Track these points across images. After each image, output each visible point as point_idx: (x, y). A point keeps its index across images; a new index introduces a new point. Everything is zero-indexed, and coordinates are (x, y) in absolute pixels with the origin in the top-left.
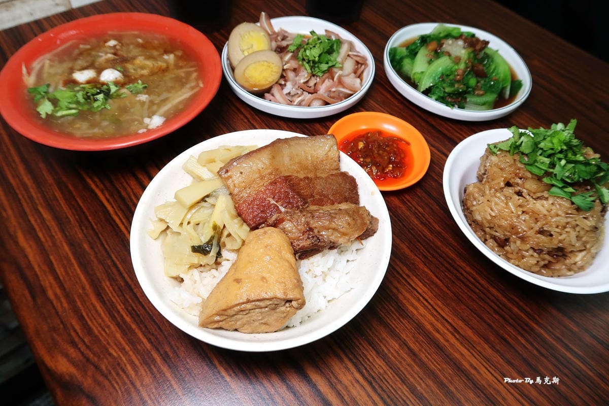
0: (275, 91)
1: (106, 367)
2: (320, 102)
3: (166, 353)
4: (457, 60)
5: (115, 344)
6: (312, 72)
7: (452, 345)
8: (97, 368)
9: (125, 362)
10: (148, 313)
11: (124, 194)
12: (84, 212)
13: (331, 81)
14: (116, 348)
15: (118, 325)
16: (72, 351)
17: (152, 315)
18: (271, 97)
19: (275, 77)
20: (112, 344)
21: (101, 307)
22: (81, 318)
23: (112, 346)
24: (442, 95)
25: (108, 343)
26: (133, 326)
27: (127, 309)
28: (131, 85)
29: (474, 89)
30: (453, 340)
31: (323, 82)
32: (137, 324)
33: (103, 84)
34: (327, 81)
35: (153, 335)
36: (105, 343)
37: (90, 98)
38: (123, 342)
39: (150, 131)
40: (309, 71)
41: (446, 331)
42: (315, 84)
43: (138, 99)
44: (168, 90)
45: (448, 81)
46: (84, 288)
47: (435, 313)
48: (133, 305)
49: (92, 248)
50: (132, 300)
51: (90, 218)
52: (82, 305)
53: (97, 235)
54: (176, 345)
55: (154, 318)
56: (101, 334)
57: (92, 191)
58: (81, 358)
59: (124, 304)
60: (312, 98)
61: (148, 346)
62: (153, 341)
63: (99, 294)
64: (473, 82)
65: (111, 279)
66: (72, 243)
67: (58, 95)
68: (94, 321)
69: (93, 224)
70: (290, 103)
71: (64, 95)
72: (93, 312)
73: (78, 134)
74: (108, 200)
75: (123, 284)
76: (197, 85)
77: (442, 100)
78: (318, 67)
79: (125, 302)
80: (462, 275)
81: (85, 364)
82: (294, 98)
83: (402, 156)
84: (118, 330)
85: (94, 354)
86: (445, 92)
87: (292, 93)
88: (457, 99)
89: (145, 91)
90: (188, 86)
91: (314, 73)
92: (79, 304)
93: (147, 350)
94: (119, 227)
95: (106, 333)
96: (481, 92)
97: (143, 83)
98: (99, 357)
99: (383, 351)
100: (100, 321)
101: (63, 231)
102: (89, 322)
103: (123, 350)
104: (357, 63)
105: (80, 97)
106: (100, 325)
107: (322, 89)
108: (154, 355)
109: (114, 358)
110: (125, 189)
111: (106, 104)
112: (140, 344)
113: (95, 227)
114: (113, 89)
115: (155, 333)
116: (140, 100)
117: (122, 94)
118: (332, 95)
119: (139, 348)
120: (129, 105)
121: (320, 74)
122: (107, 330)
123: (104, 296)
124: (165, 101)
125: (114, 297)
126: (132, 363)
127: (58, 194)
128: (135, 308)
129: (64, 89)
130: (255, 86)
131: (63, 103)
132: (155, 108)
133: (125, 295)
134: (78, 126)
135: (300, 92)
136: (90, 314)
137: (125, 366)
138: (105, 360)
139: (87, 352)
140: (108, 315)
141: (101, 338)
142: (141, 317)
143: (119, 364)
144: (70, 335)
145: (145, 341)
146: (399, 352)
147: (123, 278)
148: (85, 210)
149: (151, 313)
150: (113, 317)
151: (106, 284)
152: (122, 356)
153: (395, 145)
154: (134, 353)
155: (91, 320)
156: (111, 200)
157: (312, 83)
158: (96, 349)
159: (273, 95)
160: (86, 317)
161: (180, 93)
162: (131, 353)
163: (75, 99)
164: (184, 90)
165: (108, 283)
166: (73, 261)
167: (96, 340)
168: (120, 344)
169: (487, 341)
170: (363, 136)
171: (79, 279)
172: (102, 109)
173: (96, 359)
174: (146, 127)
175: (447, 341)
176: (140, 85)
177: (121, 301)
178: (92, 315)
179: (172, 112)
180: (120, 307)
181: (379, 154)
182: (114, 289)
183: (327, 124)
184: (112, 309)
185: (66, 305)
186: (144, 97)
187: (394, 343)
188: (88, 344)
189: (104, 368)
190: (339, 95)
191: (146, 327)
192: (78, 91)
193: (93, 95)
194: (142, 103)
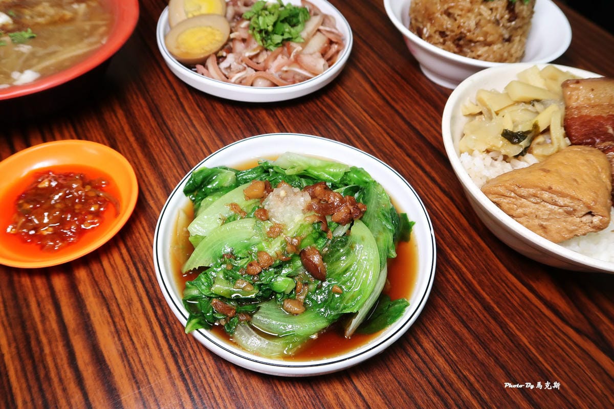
0: (211, 63)
2: (268, 83)
6: (263, 45)
13: (286, 58)
18: (204, 70)
28: (17, 34)
31: (276, 58)
34: (280, 57)
39: (13, 87)
40: (261, 43)
42: (265, 61)
43: (17, 49)
44: (61, 43)
60: (257, 76)
70: (227, 80)
76: (99, 42)
78: (271, 39)
82: (232, 74)
87: (233, 68)
89: (31, 41)
90: (86, 41)
91: (265, 46)
97: (32, 33)
104: (330, 41)
107: (274, 67)
116: (19, 51)
118: (284, 75)
121: (272, 48)
124: (50, 54)
132: (34, 61)
135: (241, 67)
159: (207, 69)
161: (73, 48)
164: (80, 45)
176: (28, 34)
179: (52, 68)
183: (277, 113)
186: (25, 48)
190: (293, 78)
194: (20, 55)
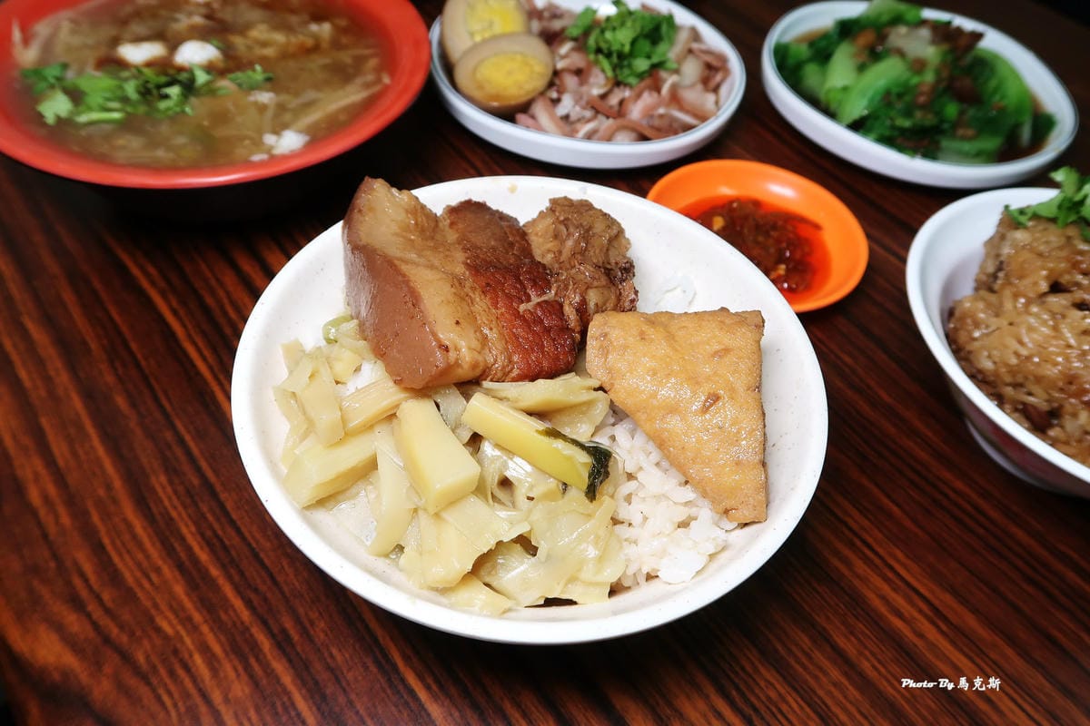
0: (540, 110)
1: (147, 657)
2: (634, 135)
3: (284, 631)
4: (918, 66)
5: (171, 607)
6: (616, 76)
7: (932, 646)
8: (126, 658)
9: (191, 647)
10: (249, 545)
11: (209, 301)
12: (120, 333)
13: (655, 95)
14: (171, 616)
15: (180, 567)
16: (73, 621)
17: (257, 550)
18: (530, 121)
19: (540, 83)
20: (163, 607)
21: (144, 528)
22: (98, 549)
23: (162, 613)
24: (887, 133)
25: (156, 606)
26: (215, 572)
27: (202, 535)
28: (239, 75)
29: (956, 125)
30: (932, 634)
31: (639, 96)
32: (223, 567)
33: (181, 69)
34: (646, 94)
35: (256, 590)
36: (148, 604)
37: (150, 93)
38: (188, 605)
39: (274, 159)
40: (610, 74)
41: (916, 614)
42: (621, 102)
43: (252, 98)
44: (318, 86)
45: (899, 105)
46: (109, 487)
47: (890, 575)
48: (216, 526)
49: (133, 405)
50: (214, 514)
51: (134, 346)
52: (102, 520)
53: (145, 378)
54: (306, 614)
55: (262, 555)
56: (141, 586)
57: (142, 293)
58: (91, 634)
59: (195, 523)
60: (615, 127)
61: (245, 615)
62: (255, 603)
63: (143, 499)
64: (952, 110)
65: (171, 470)
66: (89, 395)
67: (84, 84)
68: (127, 557)
69: (139, 356)
70: (571, 134)
71: (97, 84)
72: (127, 537)
73: (121, 156)
74: (175, 313)
75: (196, 481)
76: (379, 80)
77: (888, 141)
78: (629, 65)
79: (199, 520)
80: (946, 496)
81: (98, 648)
82: (578, 126)
83: (807, 249)
84: (179, 577)
85: (121, 627)
86: (893, 127)
87: (573, 117)
88: (922, 141)
89: (268, 85)
90: (359, 81)
91: (620, 78)
92: (96, 519)
93: (242, 623)
94: (194, 366)
95: (152, 584)
96: (970, 132)
97: (265, 71)
98: (132, 634)
99: (776, 651)
100: (140, 556)
101: (72, 367)
102: (116, 559)
103: (187, 621)
104: (709, 67)
105: (131, 89)
106: (139, 565)
107: (636, 112)
108: (256, 635)
109: (166, 638)
110: (213, 292)
111: (184, 104)
112: (226, 612)
113: (143, 363)
114: (202, 78)
115: (263, 588)
116: (256, 103)
117: (219, 89)
118: (657, 122)
119: (224, 617)
120: (231, 108)
121: (632, 80)
122: (154, 577)
123: (152, 505)
124: (308, 105)
125: (175, 508)
126: (205, 649)
127: (68, 296)
128: (220, 533)
129: (98, 74)
130: (496, 97)
131: (95, 99)
132: (287, 117)
133: (201, 504)
134: (121, 142)
135: (588, 114)
136: (118, 542)
137: (191, 656)
138: (146, 642)
139: (105, 621)
140: (158, 544)
141: (140, 594)
142: (233, 553)
143: (176, 652)
144: (69, 583)
145: (238, 603)
146: (813, 655)
147: (198, 470)
148: (124, 329)
149: (254, 545)
150: (169, 550)
151: (160, 482)
152: (183, 633)
153: (790, 228)
154: (212, 629)
155: (120, 555)
156: (182, 312)
157: (614, 100)
158: (126, 617)
159: (533, 117)
160: (109, 548)
161: (341, 93)
162: (205, 629)
163: (119, 93)
164: (350, 88)
165: (163, 479)
166: (91, 431)
167: (129, 596)
168: (183, 609)
169: (1012, 641)
170: (723, 207)
171: (101, 467)
172: (177, 114)
173: (124, 639)
174: (269, 150)
175: (921, 636)
176: (258, 74)
177: (189, 516)
178: (123, 544)
179: (323, 126)
180: (188, 531)
181: (757, 243)
182: (175, 492)
184: (168, 533)
185: (66, 520)
186: (265, 97)
187: (800, 633)
188: (109, 604)
189: (141, 659)
190: (671, 126)
191: (241, 573)
192: (126, 80)
193: (159, 87)
194: (262, 108)
